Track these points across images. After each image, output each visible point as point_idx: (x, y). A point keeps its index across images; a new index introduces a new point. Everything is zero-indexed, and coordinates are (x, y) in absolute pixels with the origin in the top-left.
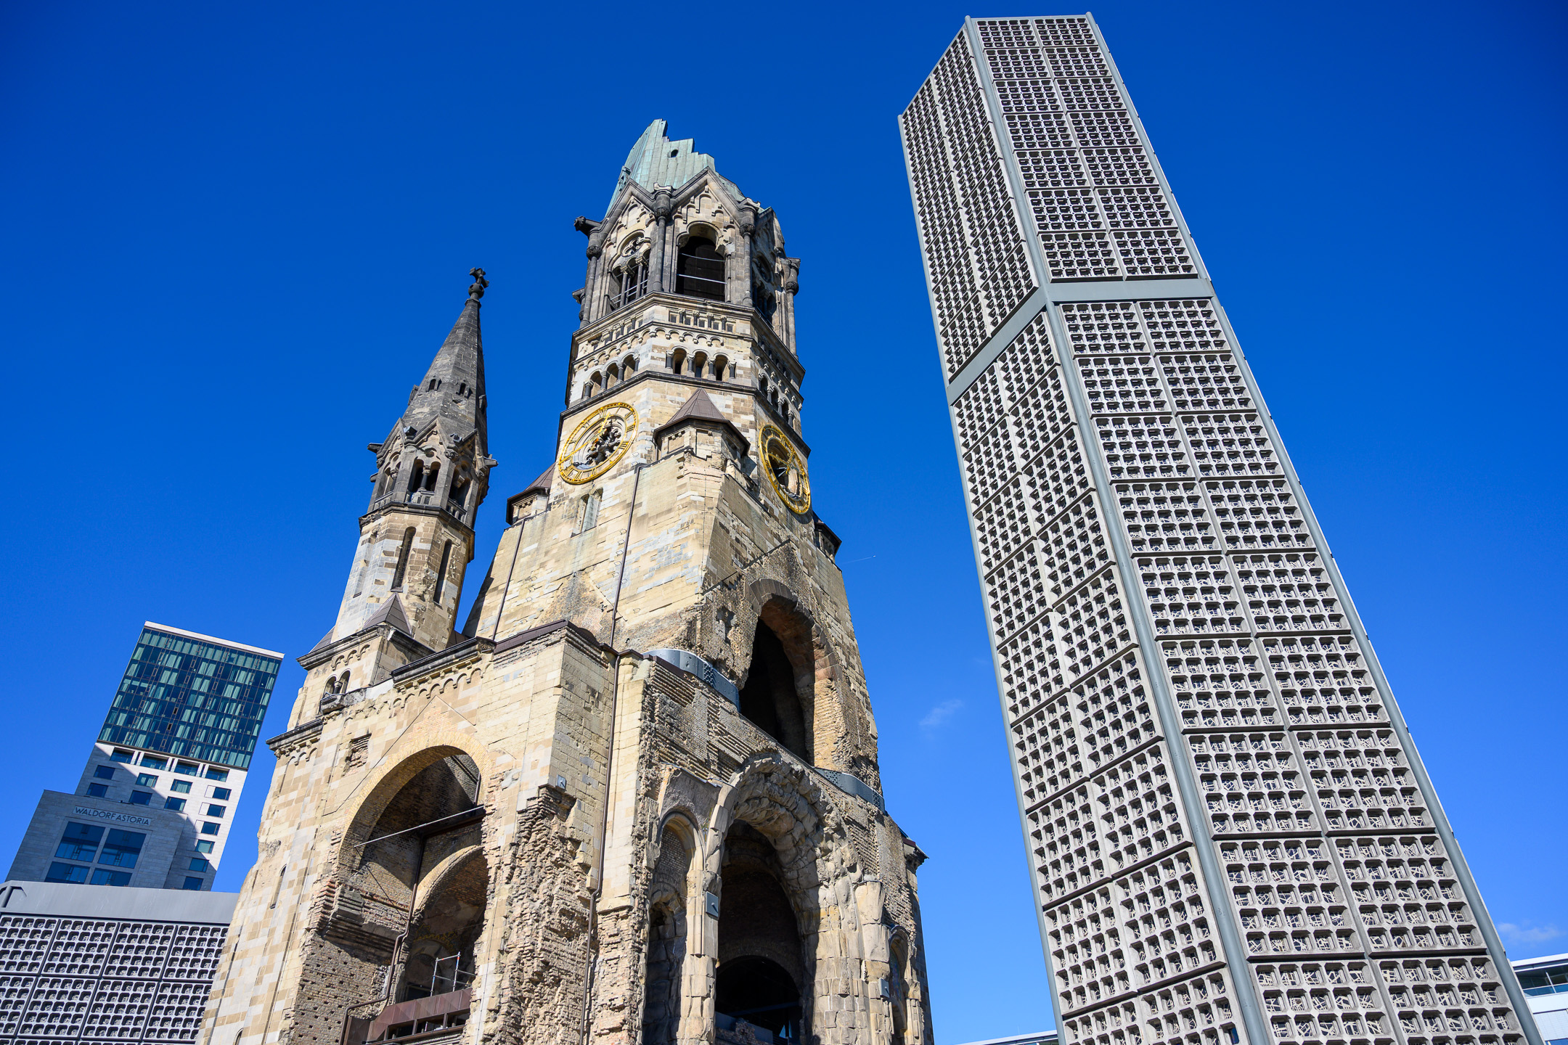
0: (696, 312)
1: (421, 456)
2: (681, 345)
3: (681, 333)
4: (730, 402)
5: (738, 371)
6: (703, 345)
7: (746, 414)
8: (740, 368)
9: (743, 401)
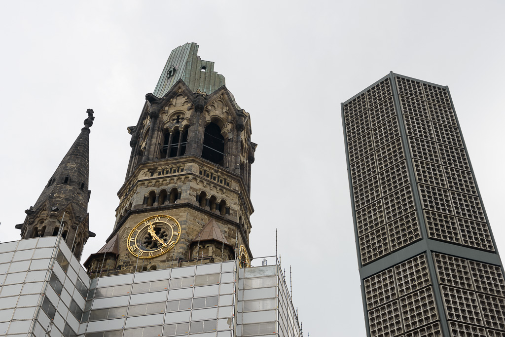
0: (213, 171)
2: (204, 189)
3: (205, 182)
4: (226, 230)
5: (231, 212)
6: (214, 192)
8: (232, 210)
9: (233, 230)
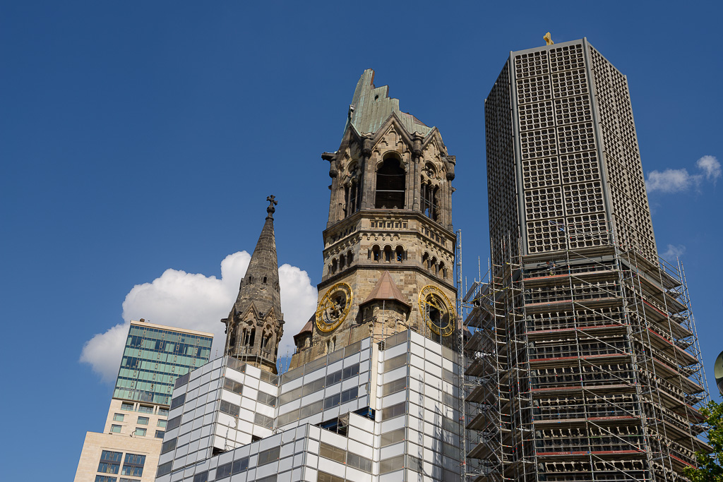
1: (245, 325)
2: (376, 243)
3: (377, 234)
4: (402, 278)
5: (409, 255)
6: (388, 241)
7: (411, 284)
8: (410, 253)
9: (410, 275)
